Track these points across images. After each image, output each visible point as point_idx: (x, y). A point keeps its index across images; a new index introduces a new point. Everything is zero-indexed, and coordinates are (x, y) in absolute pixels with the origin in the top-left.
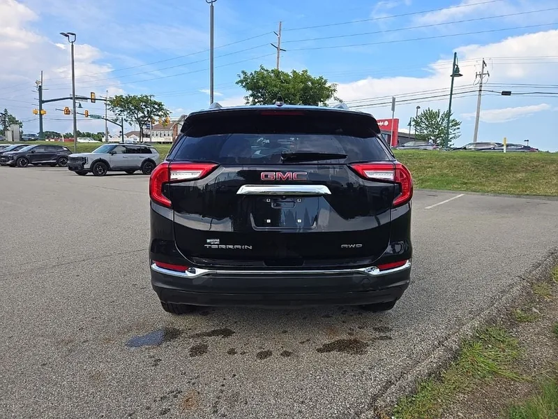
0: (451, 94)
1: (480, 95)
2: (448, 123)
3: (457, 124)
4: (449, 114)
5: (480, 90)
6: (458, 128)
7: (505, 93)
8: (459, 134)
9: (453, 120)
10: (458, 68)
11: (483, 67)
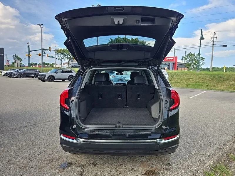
0: (200, 46)
1: (213, 46)
2: (199, 58)
3: (203, 59)
4: (199, 54)
5: (213, 45)
6: (204, 61)
7: (224, 46)
8: (204, 63)
9: (201, 57)
10: (203, 36)
11: (214, 35)
